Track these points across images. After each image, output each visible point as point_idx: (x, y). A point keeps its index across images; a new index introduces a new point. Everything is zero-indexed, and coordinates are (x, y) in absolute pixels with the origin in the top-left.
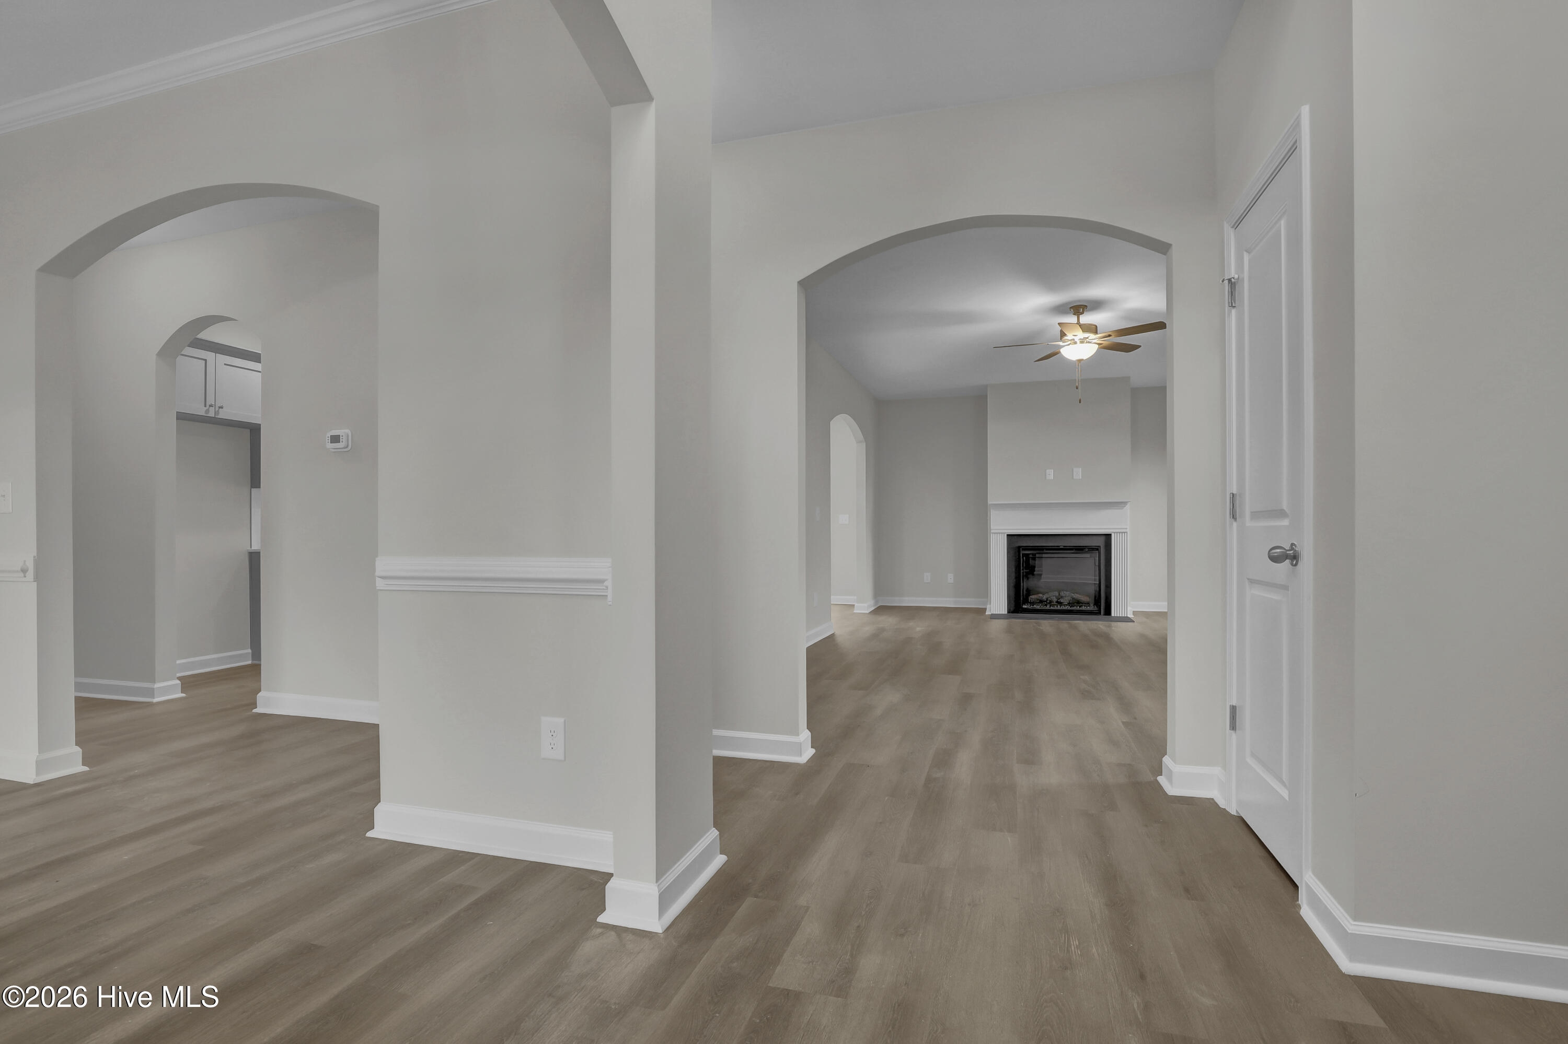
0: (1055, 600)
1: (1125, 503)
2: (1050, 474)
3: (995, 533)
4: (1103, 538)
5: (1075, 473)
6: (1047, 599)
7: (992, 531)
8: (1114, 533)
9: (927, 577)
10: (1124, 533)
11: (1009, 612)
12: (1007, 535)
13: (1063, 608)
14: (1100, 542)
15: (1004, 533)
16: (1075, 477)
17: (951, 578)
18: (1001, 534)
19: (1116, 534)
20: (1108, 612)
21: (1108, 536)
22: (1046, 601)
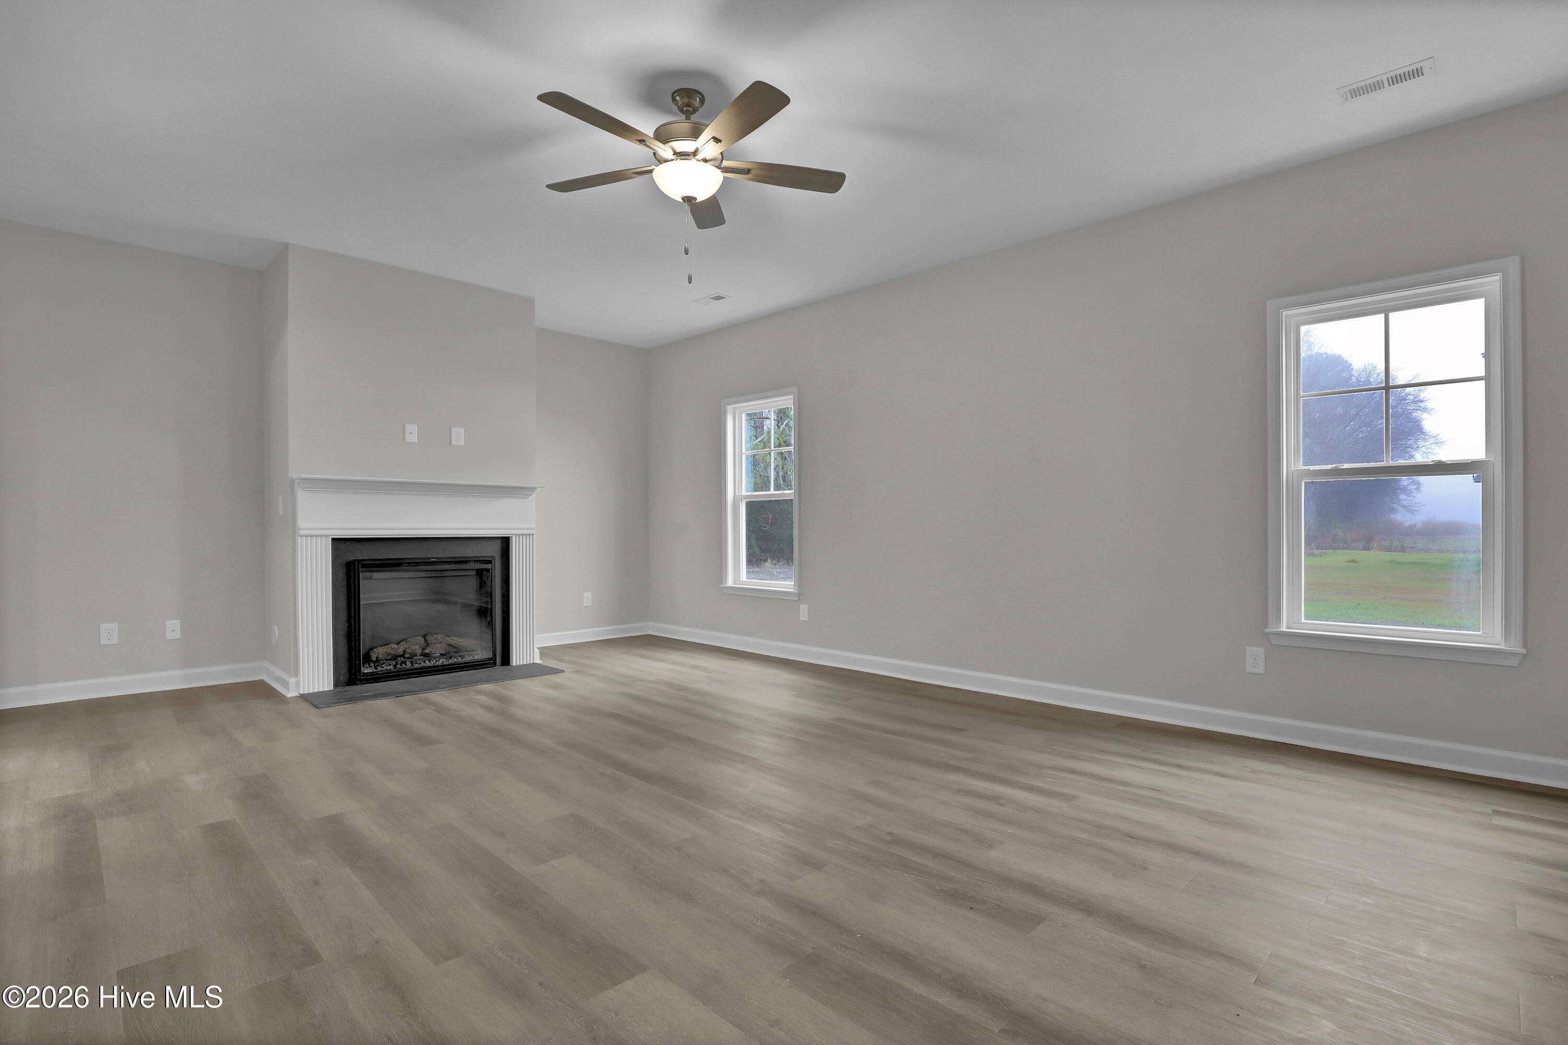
0: (419, 651)
1: (532, 489)
2: (412, 433)
3: (306, 536)
4: (499, 542)
5: (454, 437)
6: (404, 652)
7: (302, 532)
8: (516, 535)
9: (109, 633)
10: (530, 535)
11: (336, 685)
12: (333, 539)
13: (433, 663)
14: (493, 551)
15: (327, 536)
16: (454, 443)
17: (173, 629)
18: (319, 538)
19: (518, 537)
20: (506, 660)
21: (505, 542)
22: (403, 656)
